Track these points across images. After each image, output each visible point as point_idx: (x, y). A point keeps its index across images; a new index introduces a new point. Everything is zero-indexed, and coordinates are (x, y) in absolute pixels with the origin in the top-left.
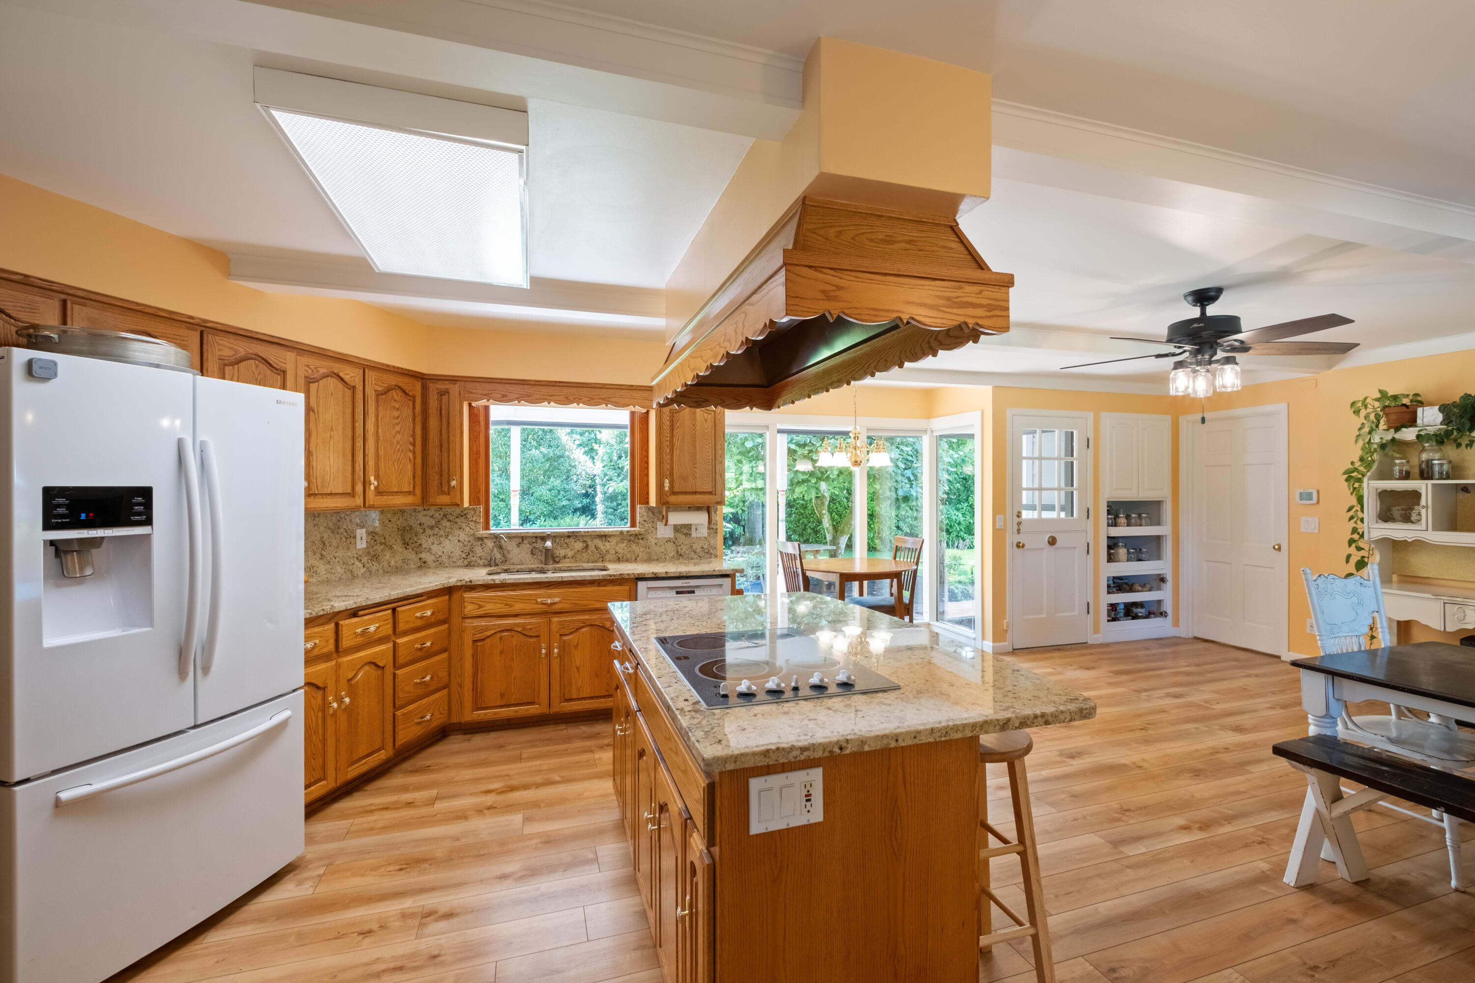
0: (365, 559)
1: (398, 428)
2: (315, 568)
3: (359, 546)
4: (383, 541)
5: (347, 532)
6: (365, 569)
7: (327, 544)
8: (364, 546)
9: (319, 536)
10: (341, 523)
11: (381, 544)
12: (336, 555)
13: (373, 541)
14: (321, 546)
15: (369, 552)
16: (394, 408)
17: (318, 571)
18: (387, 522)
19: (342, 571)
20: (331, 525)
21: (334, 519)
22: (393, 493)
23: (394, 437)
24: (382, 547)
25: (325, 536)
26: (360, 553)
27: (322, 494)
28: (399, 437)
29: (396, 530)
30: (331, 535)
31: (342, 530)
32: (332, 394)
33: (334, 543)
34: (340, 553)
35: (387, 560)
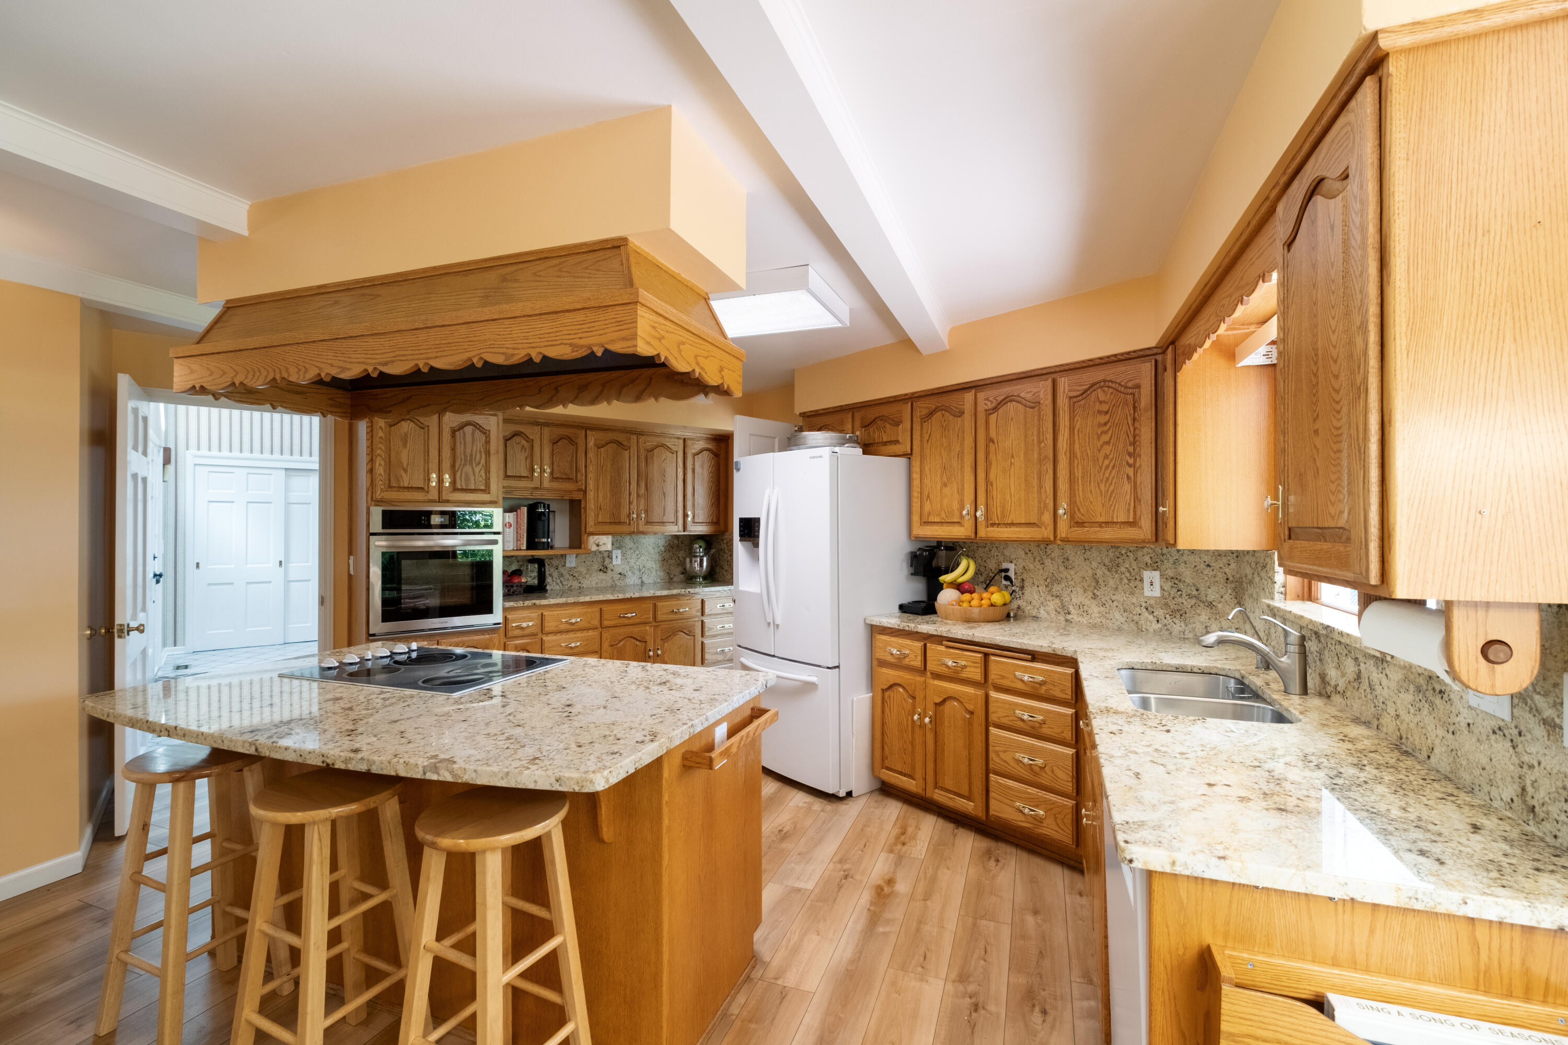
0: (1160, 613)
1: (1105, 438)
2: (1085, 608)
3: (1147, 592)
4: (1195, 593)
5: (1129, 572)
6: (1159, 625)
7: (1101, 582)
8: (1157, 593)
9: (1090, 572)
10: (1121, 560)
11: (1190, 596)
12: (1114, 598)
13: (1175, 590)
14: (1094, 584)
15: (1166, 604)
16: (1100, 412)
17: (1090, 612)
18: (1203, 566)
19: (1123, 620)
20: (1107, 561)
21: (1111, 555)
22: (1100, 524)
23: (1099, 451)
24: (1193, 601)
25: (1099, 573)
26: (1152, 602)
27: (1004, 524)
28: (1107, 449)
29: (1223, 581)
30: (1107, 572)
31: (1123, 569)
32: (1012, 419)
33: (1111, 583)
34: (1120, 597)
35: (1202, 623)
